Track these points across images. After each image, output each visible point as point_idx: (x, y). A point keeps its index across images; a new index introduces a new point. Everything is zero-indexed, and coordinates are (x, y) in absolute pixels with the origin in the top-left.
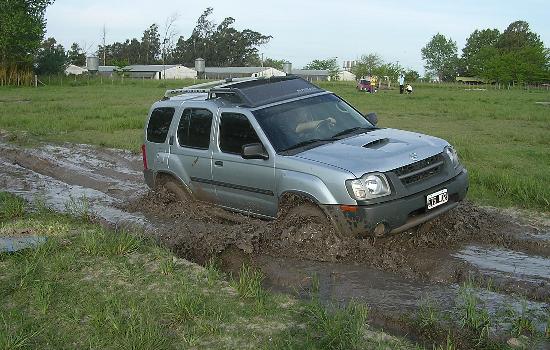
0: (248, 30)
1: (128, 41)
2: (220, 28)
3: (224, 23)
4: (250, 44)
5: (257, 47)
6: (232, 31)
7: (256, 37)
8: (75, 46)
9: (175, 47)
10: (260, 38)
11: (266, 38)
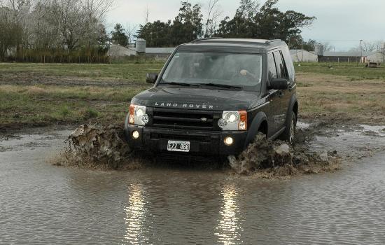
0: (292, 12)
1: (169, 22)
2: (263, 9)
3: (267, 4)
4: (293, 25)
5: (300, 28)
6: (275, 11)
7: (300, 18)
8: (118, 27)
9: (218, 28)
10: (303, 19)
11: (309, 18)
